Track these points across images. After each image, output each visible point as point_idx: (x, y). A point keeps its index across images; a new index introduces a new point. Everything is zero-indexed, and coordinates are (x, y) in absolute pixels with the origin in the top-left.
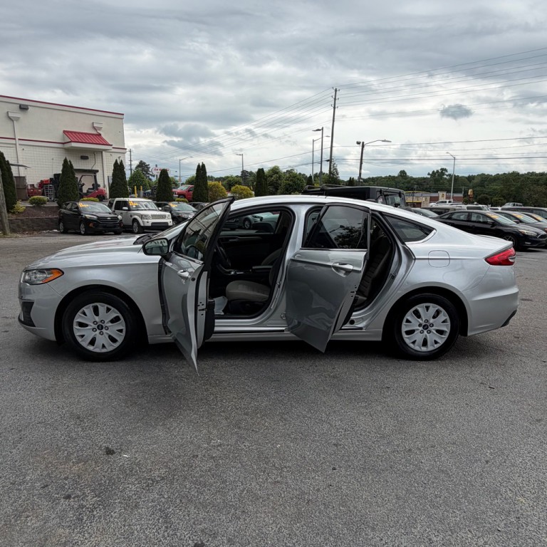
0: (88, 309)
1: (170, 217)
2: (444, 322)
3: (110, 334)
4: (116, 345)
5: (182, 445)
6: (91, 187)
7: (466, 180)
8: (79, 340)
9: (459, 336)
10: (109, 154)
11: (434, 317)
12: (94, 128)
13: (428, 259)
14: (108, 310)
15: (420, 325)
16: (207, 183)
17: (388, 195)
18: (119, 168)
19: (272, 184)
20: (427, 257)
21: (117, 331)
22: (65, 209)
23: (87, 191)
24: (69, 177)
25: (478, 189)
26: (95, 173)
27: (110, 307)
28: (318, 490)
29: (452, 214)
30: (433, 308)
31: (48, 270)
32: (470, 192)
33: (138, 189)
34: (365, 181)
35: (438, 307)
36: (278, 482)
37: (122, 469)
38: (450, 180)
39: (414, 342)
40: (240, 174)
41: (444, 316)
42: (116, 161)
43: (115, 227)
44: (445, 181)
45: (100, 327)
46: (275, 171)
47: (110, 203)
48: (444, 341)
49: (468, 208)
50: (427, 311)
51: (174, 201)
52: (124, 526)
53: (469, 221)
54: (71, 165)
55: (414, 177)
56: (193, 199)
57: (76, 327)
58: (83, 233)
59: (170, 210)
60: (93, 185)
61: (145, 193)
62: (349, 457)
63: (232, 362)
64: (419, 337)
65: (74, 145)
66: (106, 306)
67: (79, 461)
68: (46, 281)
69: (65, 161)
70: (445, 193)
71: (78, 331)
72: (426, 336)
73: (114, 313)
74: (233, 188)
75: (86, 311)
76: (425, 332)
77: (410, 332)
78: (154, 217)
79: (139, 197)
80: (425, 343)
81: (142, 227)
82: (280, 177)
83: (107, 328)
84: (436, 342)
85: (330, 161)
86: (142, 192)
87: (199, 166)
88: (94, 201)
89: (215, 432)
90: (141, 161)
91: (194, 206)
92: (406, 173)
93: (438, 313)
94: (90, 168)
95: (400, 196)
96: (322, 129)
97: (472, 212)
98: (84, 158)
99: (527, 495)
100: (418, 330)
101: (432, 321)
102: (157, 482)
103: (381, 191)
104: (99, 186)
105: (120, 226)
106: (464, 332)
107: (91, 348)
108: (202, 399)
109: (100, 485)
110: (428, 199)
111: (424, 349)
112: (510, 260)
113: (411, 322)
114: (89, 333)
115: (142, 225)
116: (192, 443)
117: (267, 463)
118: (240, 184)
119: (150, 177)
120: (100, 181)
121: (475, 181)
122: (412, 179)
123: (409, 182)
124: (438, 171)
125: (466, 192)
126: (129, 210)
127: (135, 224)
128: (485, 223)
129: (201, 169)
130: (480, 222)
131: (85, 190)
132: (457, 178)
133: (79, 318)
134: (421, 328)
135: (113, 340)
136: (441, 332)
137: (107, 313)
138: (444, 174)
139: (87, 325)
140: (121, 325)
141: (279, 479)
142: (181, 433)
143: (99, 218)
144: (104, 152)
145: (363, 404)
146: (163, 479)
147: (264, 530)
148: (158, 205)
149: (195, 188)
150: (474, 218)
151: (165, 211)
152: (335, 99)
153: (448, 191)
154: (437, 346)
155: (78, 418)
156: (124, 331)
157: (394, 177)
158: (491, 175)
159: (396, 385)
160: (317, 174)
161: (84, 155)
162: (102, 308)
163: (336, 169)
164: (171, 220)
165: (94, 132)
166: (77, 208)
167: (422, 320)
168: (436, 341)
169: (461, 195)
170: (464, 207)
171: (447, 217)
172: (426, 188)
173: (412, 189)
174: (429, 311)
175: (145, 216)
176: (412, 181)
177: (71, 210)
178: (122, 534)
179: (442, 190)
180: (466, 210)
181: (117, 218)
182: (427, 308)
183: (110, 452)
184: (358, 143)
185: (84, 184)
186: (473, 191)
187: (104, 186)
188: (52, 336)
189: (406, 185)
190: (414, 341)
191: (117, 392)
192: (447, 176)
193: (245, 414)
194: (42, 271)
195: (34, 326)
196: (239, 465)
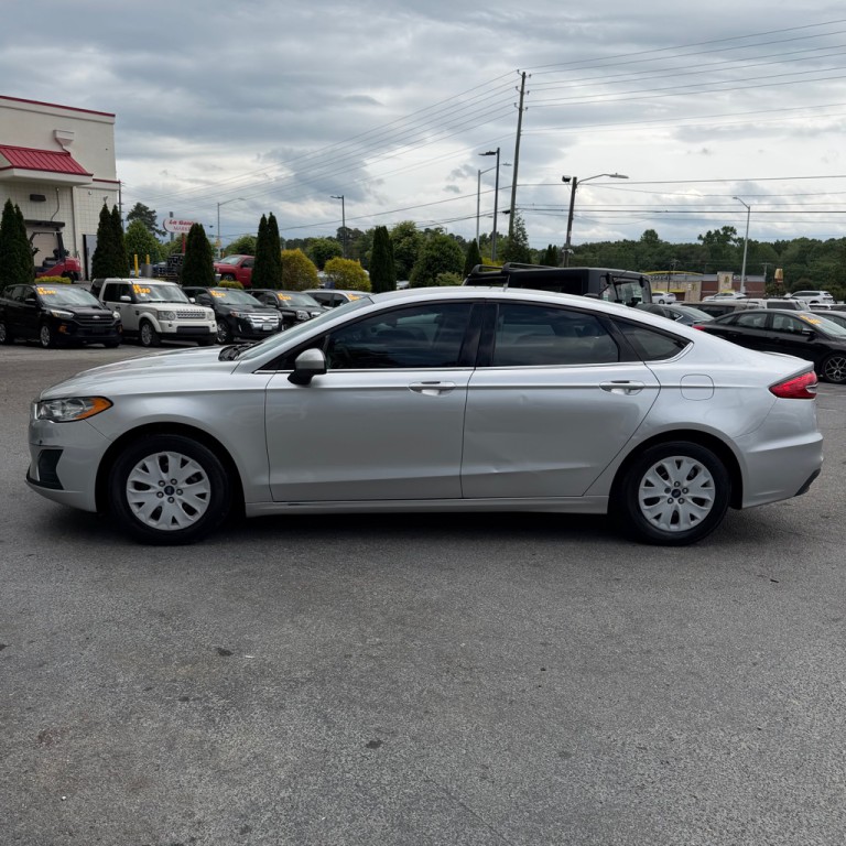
0: (151, 462)
1: (213, 316)
2: (705, 485)
3: (186, 501)
4: (194, 519)
5: (325, 645)
6: (52, 255)
7: (772, 250)
8: (135, 509)
9: (729, 508)
10: (86, 191)
11: (689, 478)
12: (57, 141)
13: (681, 387)
14: (184, 463)
15: (667, 490)
16: (279, 253)
17: (620, 283)
18: (109, 220)
19: (401, 255)
20: (678, 385)
21: (197, 496)
22: (10, 298)
23: (44, 264)
24: (15, 237)
25: (795, 267)
26: (58, 230)
27: (186, 458)
28: (524, 691)
29: (739, 315)
30: (689, 463)
31: (86, 398)
32: (778, 273)
33: (142, 261)
34: (578, 250)
35: (696, 463)
36: (468, 682)
37: (248, 670)
38: (740, 250)
39: (658, 517)
40: (335, 235)
41: (706, 475)
42: (105, 207)
43: (107, 332)
44: (732, 252)
45: (169, 491)
46: (406, 230)
47: (93, 287)
48: (705, 514)
49: (770, 305)
50: (679, 468)
51: (216, 285)
52: (272, 726)
53: (768, 328)
54: (19, 213)
55: (672, 243)
56: (252, 281)
57: (130, 489)
58: (45, 343)
59: (212, 303)
60: (55, 252)
61: (155, 269)
62: (563, 657)
63: (376, 545)
64: (665, 508)
65: (18, 173)
66: (181, 456)
67: (184, 663)
68: (83, 417)
69: (8, 206)
70: (730, 275)
71: (133, 496)
72: (677, 506)
73: (193, 468)
74: (329, 263)
75: (148, 464)
76: (676, 501)
77: (651, 501)
78: (182, 315)
79: (143, 275)
80: (675, 519)
81: (159, 333)
82: (415, 242)
83: (181, 492)
84: (693, 517)
85: (511, 212)
86: (149, 266)
87: (263, 219)
88: (62, 283)
89: (369, 630)
90: (139, 205)
91: (256, 295)
92: (656, 236)
93: (695, 471)
94: (49, 220)
95: (642, 285)
96: (498, 152)
97: (774, 313)
98: (37, 198)
99: (802, 698)
100: (663, 497)
101: (686, 483)
102: (303, 683)
103: (607, 276)
104: (67, 253)
105: (117, 331)
106: (737, 503)
107: (152, 523)
108: (341, 592)
109: (225, 687)
110: (699, 286)
111: (674, 528)
112: (810, 391)
113: (653, 485)
114: (151, 500)
115: (159, 329)
116: (339, 642)
117: (449, 663)
118: (339, 254)
119: (157, 236)
120: (67, 246)
121: (789, 252)
122: (668, 246)
123: (661, 253)
124: (717, 232)
125: (771, 273)
126: (134, 301)
127: (146, 329)
128: (797, 332)
129: (269, 226)
130: (789, 331)
131: (38, 261)
132: (754, 247)
133: (136, 475)
134: (669, 495)
135: (190, 510)
136: (700, 502)
137: (181, 468)
138: (729, 238)
139: (147, 487)
140: (204, 487)
141: (468, 679)
142: (320, 630)
143: (77, 316)
144: (75, 188)
145: (581, 599)
146: (309, 680)
147: (457, 729)
148: (189, 294)
149: (257, 263)
150: (777, 323)
151: (203, 304)
152: (522, 93)
153: (737, 271)
154: (694, 523)
155: (163, 615)
156: (208, 497)
157: (633, 242)
158: (820, 242)
159: (630, 577)
160: (485, 235)
161: (36, 192)
162: (174, 459)
163: (522, 229)
164: (215, 322)
165: (57, 149)
166: (34, 295)
167: (671, 482)
168: (693, 514)
169: (761, 279)
170: (762, 303)
171: (729, 320)
172: (695, 265)
173: (667, 267)
174: (682, 467)
175: (165, 312)
176: (668, 252)
177: (22, 300)
178: (271, 733)
179: (725, 269)
180: (766, 309)
181: (111, 317)
182: (679, 464)
183: (224, 653)
184: (566, 180)
185: (37, 250)
186: (784, 272)
187: (76, 254)
188: (90, 504)
189: (657, 258)
190: (659, 515)
191: (208, 584)
192: (735, 241)
193: (408, 609)
194: (75, 401)
195: (61, 488)
196: (413, 665)
